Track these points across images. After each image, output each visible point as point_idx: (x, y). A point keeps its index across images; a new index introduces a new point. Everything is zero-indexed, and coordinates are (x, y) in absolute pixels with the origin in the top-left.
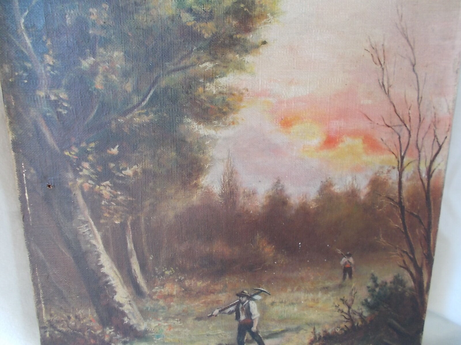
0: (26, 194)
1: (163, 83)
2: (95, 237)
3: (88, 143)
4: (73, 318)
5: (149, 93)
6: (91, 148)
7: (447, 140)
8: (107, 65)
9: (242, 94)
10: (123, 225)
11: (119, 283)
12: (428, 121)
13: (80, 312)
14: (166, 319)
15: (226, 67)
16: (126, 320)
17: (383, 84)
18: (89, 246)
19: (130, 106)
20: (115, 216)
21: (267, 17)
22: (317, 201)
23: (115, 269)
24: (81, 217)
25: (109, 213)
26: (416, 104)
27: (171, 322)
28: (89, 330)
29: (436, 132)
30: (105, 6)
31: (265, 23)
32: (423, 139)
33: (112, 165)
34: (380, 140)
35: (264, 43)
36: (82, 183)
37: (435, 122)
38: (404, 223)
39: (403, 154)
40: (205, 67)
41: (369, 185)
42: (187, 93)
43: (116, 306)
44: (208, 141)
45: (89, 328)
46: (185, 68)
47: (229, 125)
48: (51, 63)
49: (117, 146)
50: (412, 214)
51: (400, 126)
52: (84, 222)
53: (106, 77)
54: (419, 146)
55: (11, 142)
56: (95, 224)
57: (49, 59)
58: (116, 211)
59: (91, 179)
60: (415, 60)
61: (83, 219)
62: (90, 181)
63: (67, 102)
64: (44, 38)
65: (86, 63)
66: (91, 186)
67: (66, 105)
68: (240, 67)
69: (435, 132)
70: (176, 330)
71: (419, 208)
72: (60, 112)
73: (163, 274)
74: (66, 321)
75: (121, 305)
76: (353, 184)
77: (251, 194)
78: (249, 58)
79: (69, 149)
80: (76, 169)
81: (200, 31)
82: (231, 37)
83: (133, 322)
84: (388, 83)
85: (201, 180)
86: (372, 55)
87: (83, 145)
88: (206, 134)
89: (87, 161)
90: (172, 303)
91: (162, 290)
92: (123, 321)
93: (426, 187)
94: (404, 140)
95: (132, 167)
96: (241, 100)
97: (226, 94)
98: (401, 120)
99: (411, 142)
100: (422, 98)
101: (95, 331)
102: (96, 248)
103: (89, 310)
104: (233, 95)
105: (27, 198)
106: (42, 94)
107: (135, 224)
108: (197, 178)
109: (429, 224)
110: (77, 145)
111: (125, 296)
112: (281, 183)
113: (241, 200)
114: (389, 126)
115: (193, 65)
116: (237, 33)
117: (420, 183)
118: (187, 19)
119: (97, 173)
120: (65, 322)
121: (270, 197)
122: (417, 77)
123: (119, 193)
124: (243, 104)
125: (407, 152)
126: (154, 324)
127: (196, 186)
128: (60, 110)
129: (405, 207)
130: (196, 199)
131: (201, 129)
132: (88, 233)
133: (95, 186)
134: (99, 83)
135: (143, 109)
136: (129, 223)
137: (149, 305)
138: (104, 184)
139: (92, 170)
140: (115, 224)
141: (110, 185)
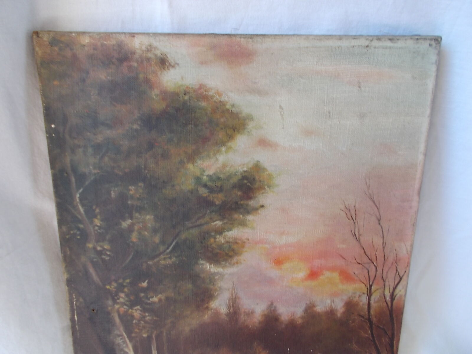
0: (76, 316)
1: (183, 236)
2: (127, 346)
3: (124, 279)
5: (172, 243)
6: (127, 283)
7: (406, 274)
9: (244, 242)
10: (149, 338)
12: (391, 259)
15: (232, 224)
17: (355, 233)
19: (158, 252)
20: (143, 331)
21: (264, 189)
22: (302, 318)
24: (117, 332)
25: (139, 329)
26: (381, 247)
29: (398, 267)
30: (141, 184)
31: (263, 193)
32: (387, 272)
33: (142, 295)
34: (353, 274)
35: (262, 206)
36: (119, 308)
37: (397, 261)
38: (372, 334)
39: (371, 283)
40: (216, 224)
41: (344, 306)
42: (202, 243)
44: (217, 276)
46: (201, 225)
47: (234, 264)
48: (99, 224)
49: (147, 281)
50: (378, 326)
51: (369, 263)
52: (119, 336)
53: (140, 233)
54: (384, 277)
55: (65, 280)
56: (128, 337)
57: (97, 222)
58: (144, 327)
59: (126, 305)
60: (380, 216)
61: (119, 333)
62: (125, 307)
63: (110, 251)
64: (94, 207)
65: (125, 224)
66: (126, 310)
67: (108, 253)
68: (243, 224)
69: (396, 267)
71: (384, 322)
72: (104, 258)
76: (331, 305)
77: (250, 313)
78: (250, 218)
79: (110, 284)
80: (114, 298)
81: (213, 200)
82: (236, 203)
84: (359, 232)
85: (211, 303)
86: (346, 213)
87: (121, 281)
88: (216, 271)
89: (123, 292)
93: (390, 308)
94: (372, 273)
95: (158, 296)
96: (243, 247)
97: (232, 243)
98: (369, 259)
99: (377, 275)
100: (386, 243)
104: (237, 243)
105: (76, 319)
106: (90, 246)
107: (158, 337)
108: (208, 302)
109: (393, 335)
110: (116, 281)
112: (274, 304)
113: (242, 318)
114: (359, 264)
115: (207, 223)
116: (241, 200)
117: (385, 304)
118: (203, 192)
119: (130, 301)
121: (265, 315)
122: (382, 228)
123: (147, 314)
124: (245, 250)
125: (374, 282)
127: (207, 308)
128: (103, 257)
129: (373, 322)
130: (207, 317)
131: (212, 268)
132: (122, 344)
133: (128, 310)
134: (134, 237)
135: (167, 254)
136: (154, 336)
138: (136, 308)
139: (127, 299)
140: (143, 337)
141: (140, 309)
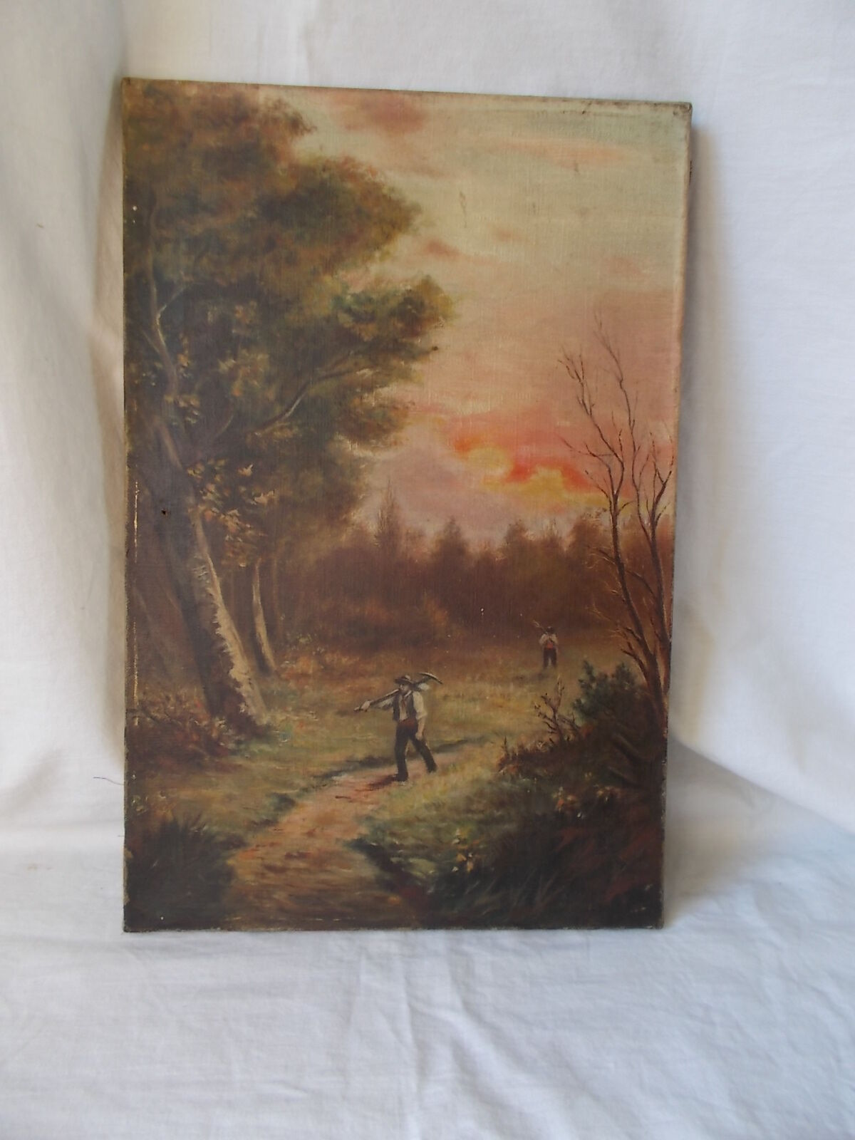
0: (135, 522)
1: (313, 391)
2: (212, 585)
3: (217, 459)
4: (173, 700)
5: (294, 402)
6: (220, 467)
7: (671, 476)
8: (248, 369)
9: (407, 408)
10: (250, 569)
11: (238, 652)
12: (645, 450)
13: (183, 692)
14: (297, 710)
15: (389, 375)
16: (243, 708)
17: (583, 401)
18: (204, 595)
19: (271, 417)
20: (240, 557)
21: (438, 320)
22: (504, 550)
23: (235, 631)
24: (198, 556)
25: (233, 552)
26: (627, 428)
27: (304, 714)
28: (192, 719)
29: (657, 464)
30: (253, 303)
31: (436, 327)
32: (641, 474)
33: (243, 489)
34: (585, 473)
35: (435, 349)
36: (205, 511)
37: (655, 453)
38: (624, 589)
39: (615, 492)
40: (364, 374)
41: (572, 532)
42: (340, 404)
43: (231, 685)
44: (363, 464)
45: (193, 715)
46: (340, 374)
47: (391, 445)
48: (186, 365)
49: (251, 466)
50: (634, 575)
51: (610, 455)
52: (201, 563)
53: (246, 383)
54: (637, 482)
55: (127, 455)
56: (214, 566)
57: (184, 360)
58: (243, 550)
59: (216, 506)
60: (622, 376)
61: (201, 558)
62: (214, 509)
63: (198, 409)
64: (181, 336)
65: (225, 366)
66: (215, 514)
67: (196, 413)
68: (406, 376)
69: (655, 465)
70: (310, 728)
71: (643, 567)
72: (189, 422)
73: (296, 643)
74: (163, 703)
75: (238, 684)
76: (551, 529)
77: (417, 537)
78: (416, 366)
79: (193, 466)
80: (199, 491)
81: (360, 334)
82: (396, 341)
83: (253, 711)
84: (590, 401)
85: (352, 514)
86: (567, 367)
87: (211, 462)
88: (361, 455)
89: (213, 482)
90: (306, 687)
91: (294, 666)
92: (239, 709)
93: (650, 539)
94: (616, 474)
95: (267, 493)
96: (406, 416)
97: (387, 407)
98: (610, 448)
99: (624, 477)
100: (634, 421)
101: (200, 722)
102: (213, 599)
103: (195, 689)
104: (396, 408)
105: (136, 526)
106: (170, 399)
107: (265, 568)
108: (347, 512)
109: (660, 589)
110: (203, 462)
111: (244, 671)
112: (457, 523)
113: (403, 544)
114: (594, 456)
115: (349, 371)
116: (403, 337)
117: (642, 532)
118: (345, 320)
119: (223, 499)
120: (161, 705)
121: (441, 541)
122: (626, 395)
123: (249, 526)
124: (408, 421)
125: (621, 490)
126: (280, 717)
127: (346, 522)
128: (189, 419)
129: (625, 565)
130: (345, 538)
131: (354, 449)
132: (204, 578)
133: (219, 516)
134: (237, 389)
135: (286, 421)
136: (257, 567)
137: (275, 686)
138: (231, 513)
139: (218, 495)
140: (240, 567)
141: (238, 515)
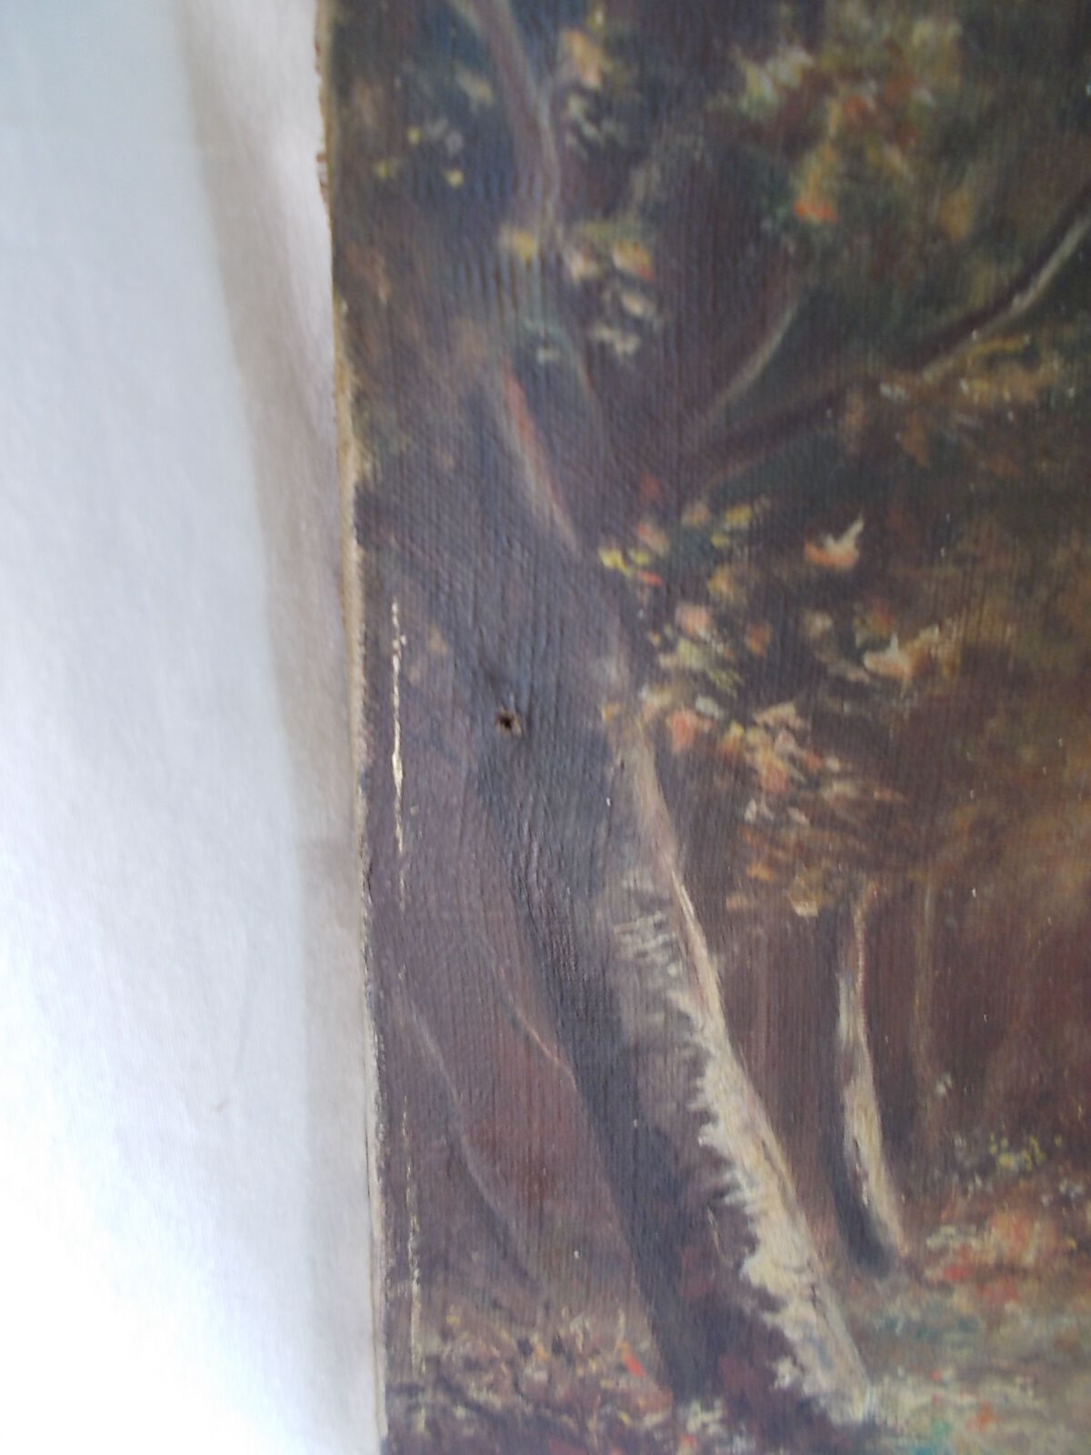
0: (395, 759)
3: (718, 508)
4: (542, 1352)
5: (1054, 244)
6: (732, 534)
8: (868, 94)
10: (832, 925)
11: (777, 1201)
13: (577, 1328)
14: (971, 1377)
16: (785, 1373)
18: (658, 1018)
19: (955, 313)
20: (799, 881)
23: (767, 1133)
24: (636, 879)
25: (772, 864)
27: (994, 1390)
28: (608, 1409)
33: (819, 623)
36: (665, 712)
43: (748, 1305)
45: (608, 1397)
48: (592, 80)
49: (857, 527)
52: (649, 904)
55: (351, 495)
56: (700, 915)
57: (583, 58)
58: (806, 855)
59: (711, 690)
61: (648, 886)
62: (705, 704)
63: (643, 288)
65: (766, 83)
66: (706, 727)
67: (636, 306)
70: (1012, 1428)
72: (604, 347)
73: (987, 1167)
74: (511, 1363)
75: (770, 1303)
79: (625, 535)
80: (646, 637)
83: (819, 1382)
89: (700, 596)
90: (1010, 1306)
91: (974, 1243)
92: (773, 1376)
95: (915, 635)
101: (637, 1414)
102: (691, 1029)
103: (622, 1320)
105: (398, 776)
107: (886, 920)
110: (665, 515)
111: (795, 1262)
119: (744, 664)
120: (504, 1368)
123: (834, 764)
126: (911, 1398)
128: (604, 333)
132: (660, 958)
133: (723, 726)
134: (812, 190)
135: (1012, 330)
136: (858, 915)
137: (902, 1308)
138: (770, 715)
139: (720, 648)
140: (793, 915)
141: (797, 723)
